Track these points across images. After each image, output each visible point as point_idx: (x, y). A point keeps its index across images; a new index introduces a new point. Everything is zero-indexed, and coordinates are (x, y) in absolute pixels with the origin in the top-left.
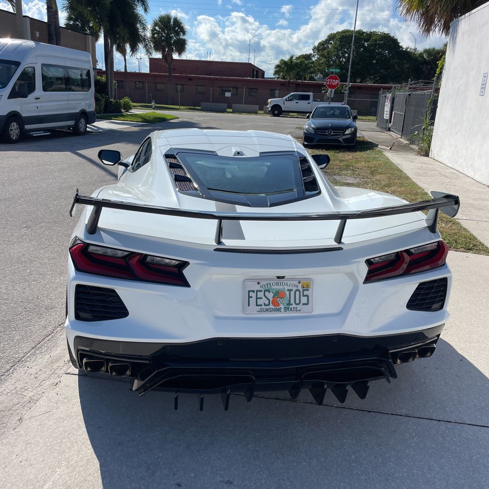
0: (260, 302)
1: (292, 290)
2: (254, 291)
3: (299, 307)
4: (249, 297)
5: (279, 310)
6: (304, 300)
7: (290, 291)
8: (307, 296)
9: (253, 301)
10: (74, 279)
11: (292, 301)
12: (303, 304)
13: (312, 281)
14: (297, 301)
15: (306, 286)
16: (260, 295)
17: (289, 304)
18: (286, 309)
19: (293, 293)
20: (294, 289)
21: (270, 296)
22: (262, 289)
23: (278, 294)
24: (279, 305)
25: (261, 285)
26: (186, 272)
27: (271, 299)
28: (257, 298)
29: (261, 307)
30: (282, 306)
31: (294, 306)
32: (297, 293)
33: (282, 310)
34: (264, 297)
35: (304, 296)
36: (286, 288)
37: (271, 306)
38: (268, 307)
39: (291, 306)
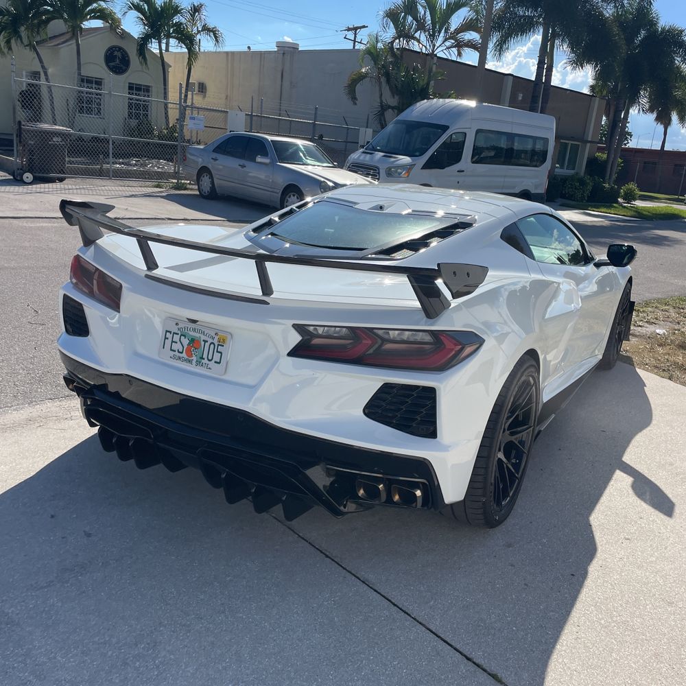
0: (175, 347)
1: (207, 341)
2: (170, 332)
3: (212, 364)
4: (166, 338)
5: (190, 362)
6: (217, 357)
7: (205, 341)
8: (221, 353)
9: (168, 342)
11: (205, 356)
12: (215, 362)
13: (229, 337)
14: (210, 358)
15: (221, 341)
16: (176, 338)
17: (202, 358)
18: (199, 363)
19: (207, 344)
20: (210, 341)
21: (186, 342)
22: (179, 332)
23: (194, 342)
24: (191, 356)
25: (179, 326)
27: (186, 347)
28: (172, 342)
29: (174, 353)
30: (194, 358)
31: (206, 361)
32: (212, 346)
33: (194, 362)
34: (179, 342)
35: (217, 352)
36: (203, 337)
37: (184, 355)
38: (180, 355)
39: (203, 361)
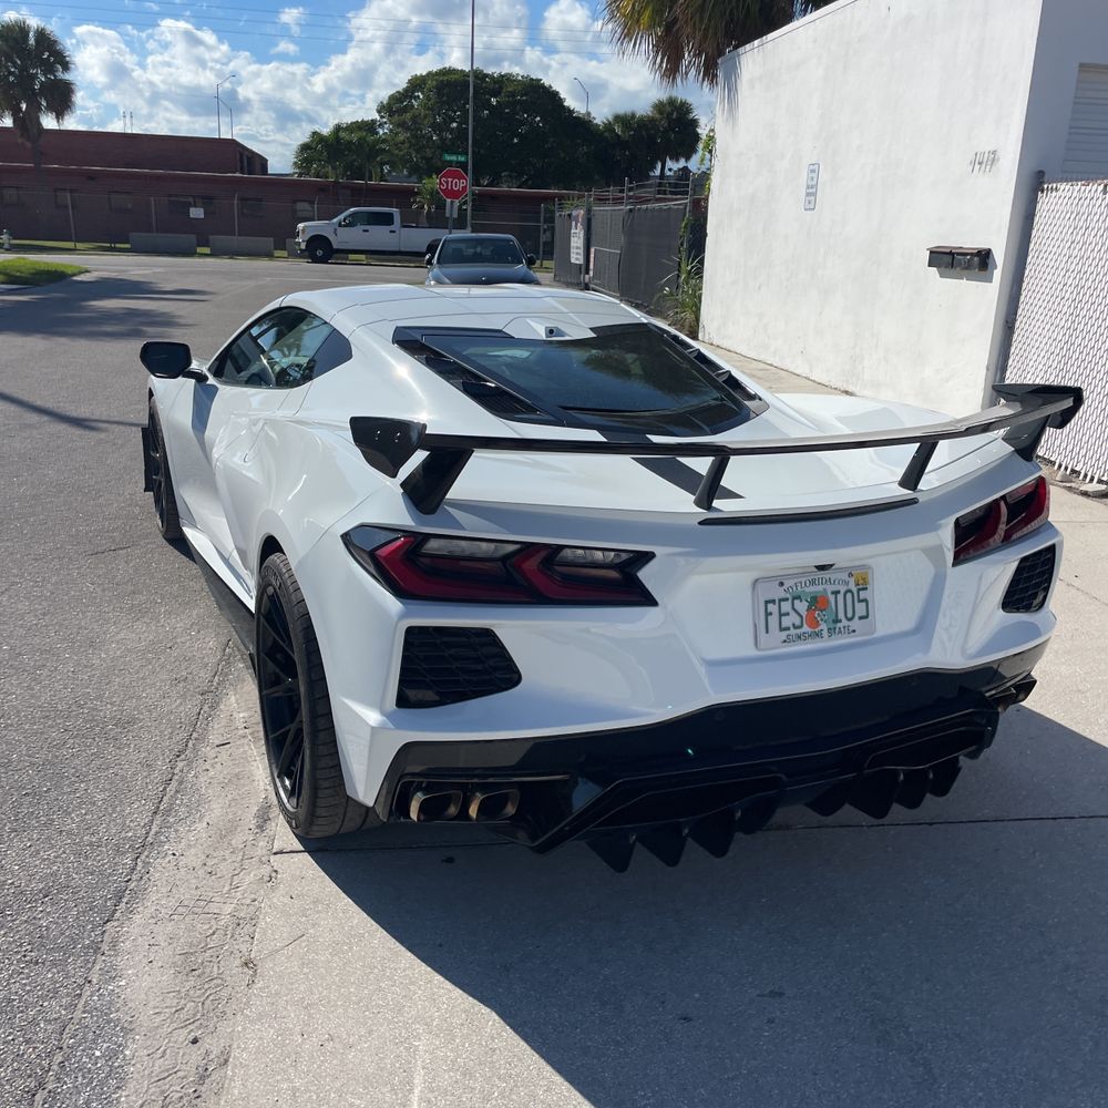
0: (786, 622)
1: (839, 592)
2: (773, 601)
3: (855, 624)
4: (768, 614)
5: (818, 635)
6: (860, 609)
7: (836, 593)
8: (866, 601)
9: (774, 620)
10: (403, 616)
11: (841, 615)
12: (861, 618)
13: (870, 571)
14: (850, 615)
15: (862, 581)
16: (786, 607)
17: (837, 621)
18: (831, 631)
19: (840, 597)
20: (843, 589)
21: (802, 606)
22: (788, 595)
23: (817, 603)
24: (818, 624)
25: (785, 587)
26: (646, 575)
27: (804, 614)
28: (781, 615)
29: (787, 632)
30: (824, 626)
31: (845, 623)
32: (849, 596)
33: (825, 633)
34: (793, 613)
35: (860, 601)
36: (830, 588)
37: (806, 628)
38: (798, 631)
39: (839, 625)
